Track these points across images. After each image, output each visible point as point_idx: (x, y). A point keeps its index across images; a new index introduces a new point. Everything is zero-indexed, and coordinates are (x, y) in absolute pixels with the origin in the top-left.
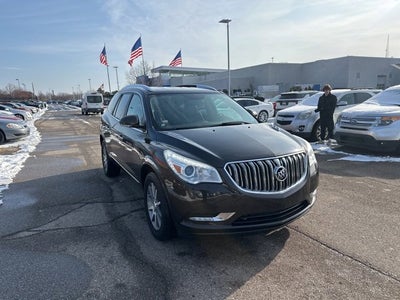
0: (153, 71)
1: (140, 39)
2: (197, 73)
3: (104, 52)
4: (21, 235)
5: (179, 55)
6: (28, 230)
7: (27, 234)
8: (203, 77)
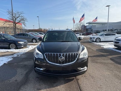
0: (87, 23)
1: (84, 14)
2: (102, 24)
3: (73, 19)
4: (14, 64)
5: (97, 18)
6: (17, 63)
7: (16, 64)
8: (104, 25)
